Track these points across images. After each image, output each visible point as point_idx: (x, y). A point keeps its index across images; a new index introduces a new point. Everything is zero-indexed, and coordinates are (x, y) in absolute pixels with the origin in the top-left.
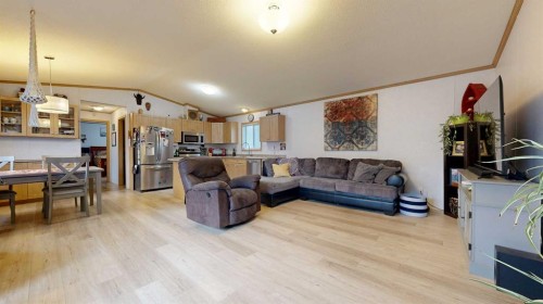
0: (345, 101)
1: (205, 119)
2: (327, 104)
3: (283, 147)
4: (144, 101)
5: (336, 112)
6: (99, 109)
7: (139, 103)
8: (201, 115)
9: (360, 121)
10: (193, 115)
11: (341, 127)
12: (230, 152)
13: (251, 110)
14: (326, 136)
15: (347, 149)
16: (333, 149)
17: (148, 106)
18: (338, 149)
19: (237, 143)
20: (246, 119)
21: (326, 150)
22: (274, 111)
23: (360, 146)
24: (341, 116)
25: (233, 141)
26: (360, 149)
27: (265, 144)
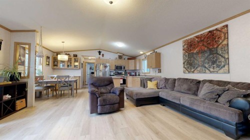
0: (197, 37)
1: (126, 59)
2: (185, 42)
3: (160, 71)
4: (101, 54)
5: (191, 45)
6: (90, 58)
7: (100, 54)
8: (124, 57)
9: (210, 50)
10: (120, 57)
11: (195, 56)
12: (137, 74)
13: (145, 52)
14: (184, 63)
15: (200, 72)
16: (189, 72)
17: (103, 55)
18: (193, 72)
19: (140, 70)
20: (143, 57)
21: (184, 72)
22: (155, 51)
23: (212, 70)
24: (194, 48)
25: (138, 68)
26: (211, 72)
27: (151, 69)
